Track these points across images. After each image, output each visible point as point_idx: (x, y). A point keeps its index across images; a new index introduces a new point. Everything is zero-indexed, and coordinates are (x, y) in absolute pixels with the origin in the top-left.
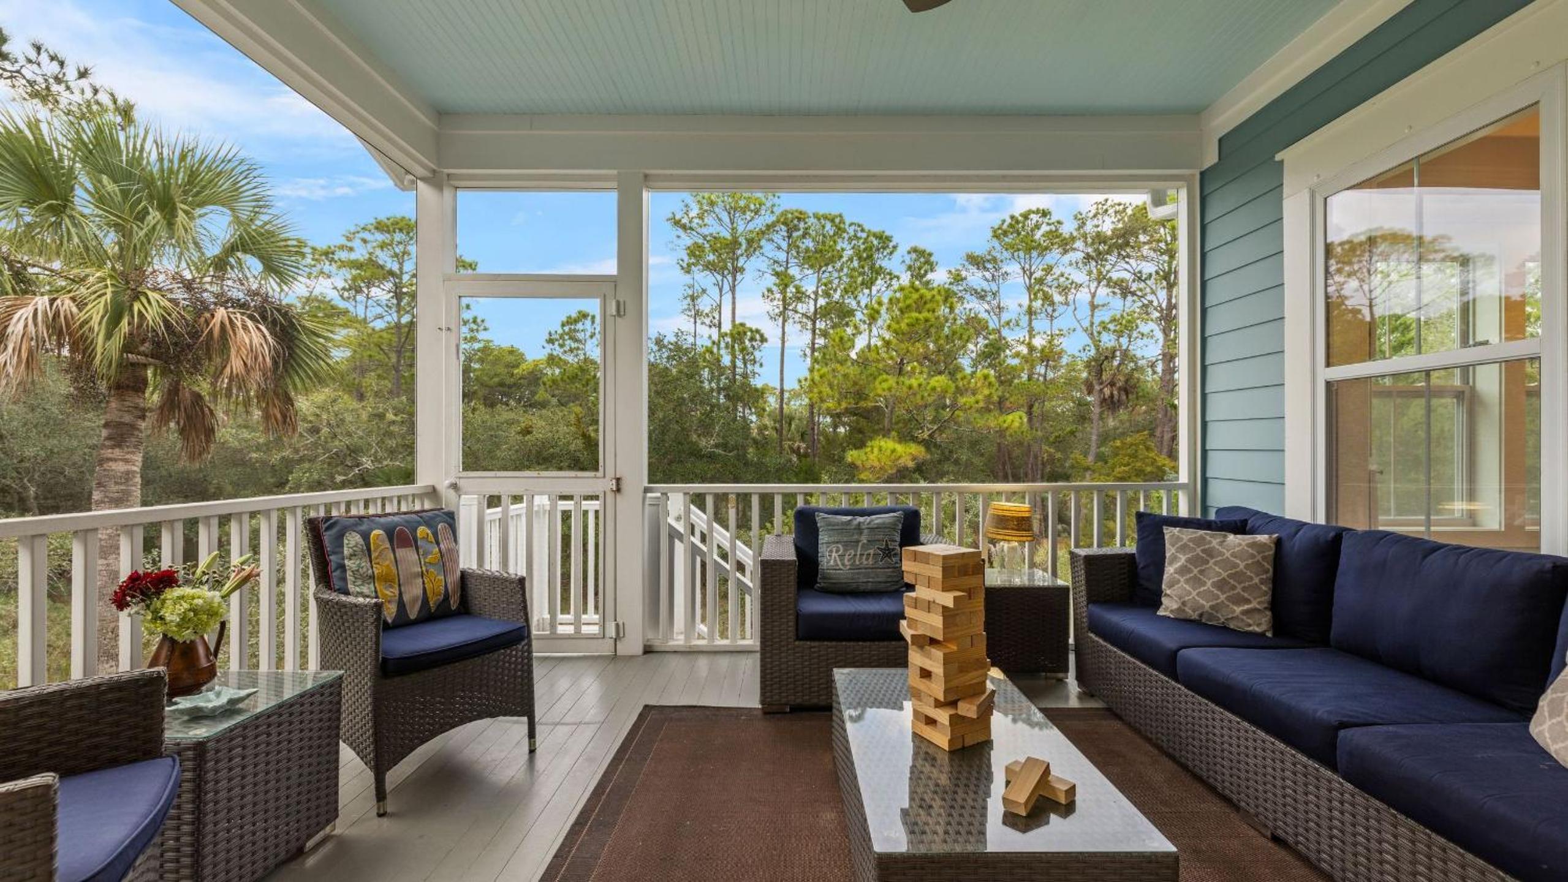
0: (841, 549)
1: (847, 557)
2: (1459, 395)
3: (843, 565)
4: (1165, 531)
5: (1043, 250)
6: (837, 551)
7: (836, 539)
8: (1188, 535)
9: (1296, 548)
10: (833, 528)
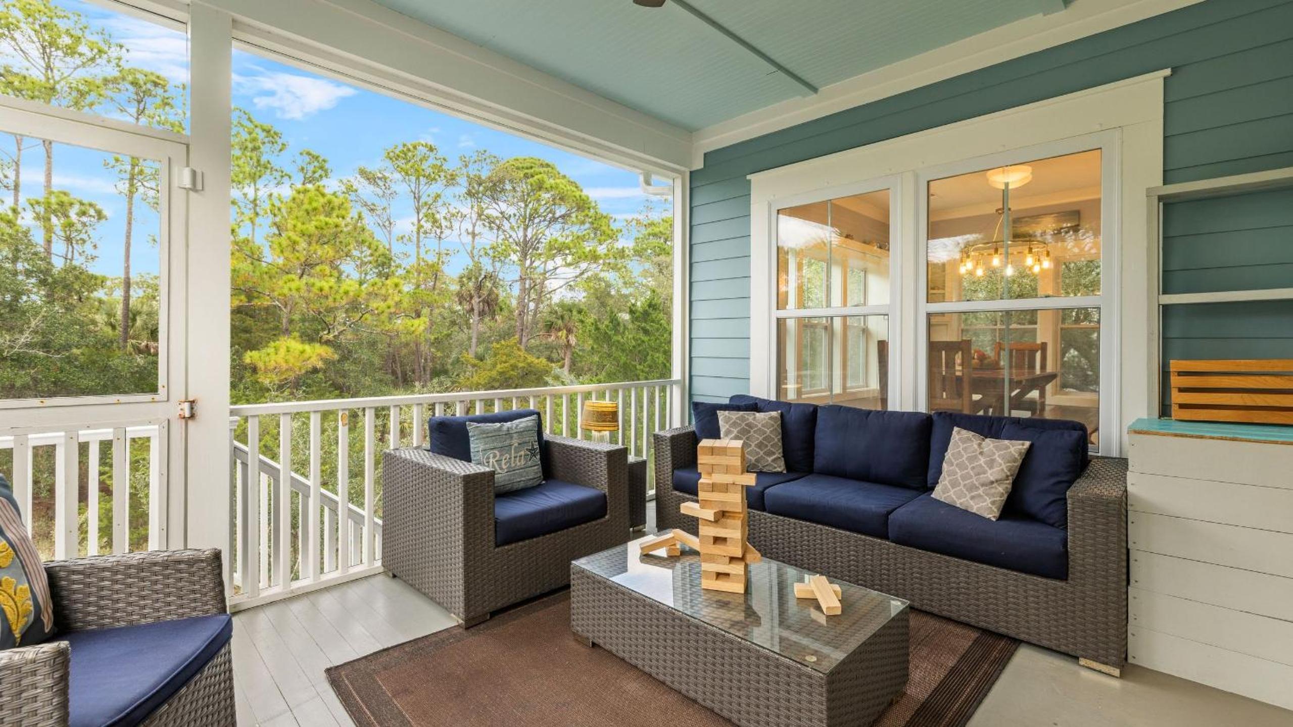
0: (498, 454)
1: (503, 462)
2: (826, 328)
3: (501, 469)
4: (719, 415)
5: (431, 179)
6: (495, 457)
7: (492, 446)
8: (735, 415)
9: (793, 418)
10: (486, 436)
